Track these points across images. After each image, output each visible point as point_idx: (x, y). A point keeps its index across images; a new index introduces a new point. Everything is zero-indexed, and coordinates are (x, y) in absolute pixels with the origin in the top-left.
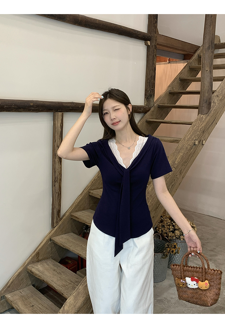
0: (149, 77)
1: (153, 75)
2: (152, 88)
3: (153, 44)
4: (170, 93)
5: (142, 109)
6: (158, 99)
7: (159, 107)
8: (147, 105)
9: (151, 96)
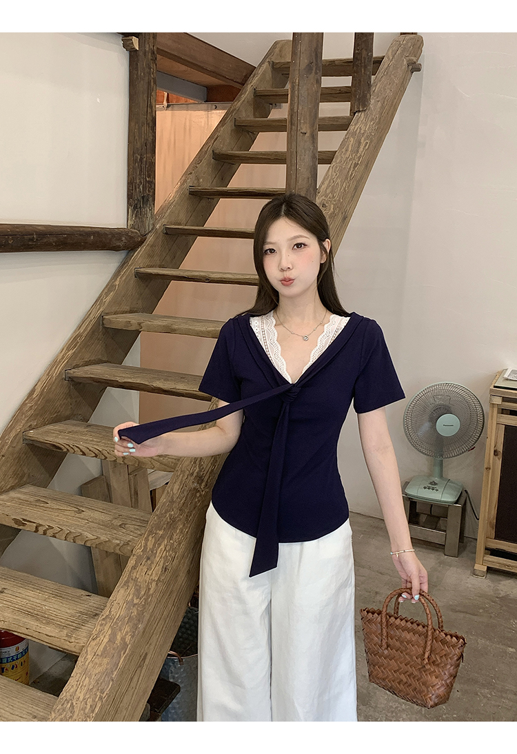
0: (139, 144)
1: (150, 139)
3: (147, 46)
4: (192, 193)
5: (124, 238)
7: (166, 234)
8: (133, 227)
9: (145, 199)
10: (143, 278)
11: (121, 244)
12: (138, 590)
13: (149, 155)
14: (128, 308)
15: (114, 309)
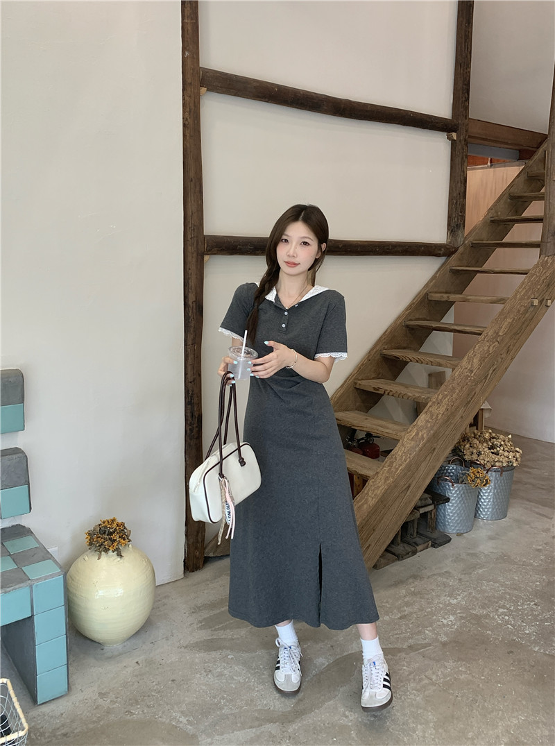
0: (455, 195)
1: (462, 191)
2: (461, 212)
3: (462, 137)
4: (492, 222)
5: (443, 249)
6: (470, 232)
7: (472, 246)
8: (450, 242)
9: (458, 226)
10: (455, 273)
12: (432, 416)
13: (462, 200)
15: (435, 290)
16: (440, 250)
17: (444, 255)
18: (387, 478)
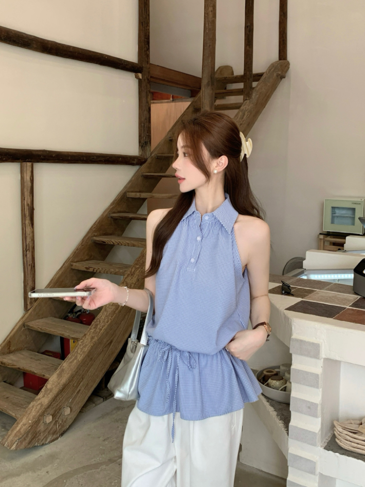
0: (143, 120)
1: (148, 116)
2: (148, 133)
3: (145, 77)
4: (171, 140)
5: (136, 160)
6: (156, 148)
7: (157, 158)
8: (141, 155)
9: (146, 143)
10: (146, 177)
11: (135, 162)
13: (148, 124)
14: (138, 190)
15: (131, 190)
16: (134, 160)
17: (137, 164)
18: (92, 338)
